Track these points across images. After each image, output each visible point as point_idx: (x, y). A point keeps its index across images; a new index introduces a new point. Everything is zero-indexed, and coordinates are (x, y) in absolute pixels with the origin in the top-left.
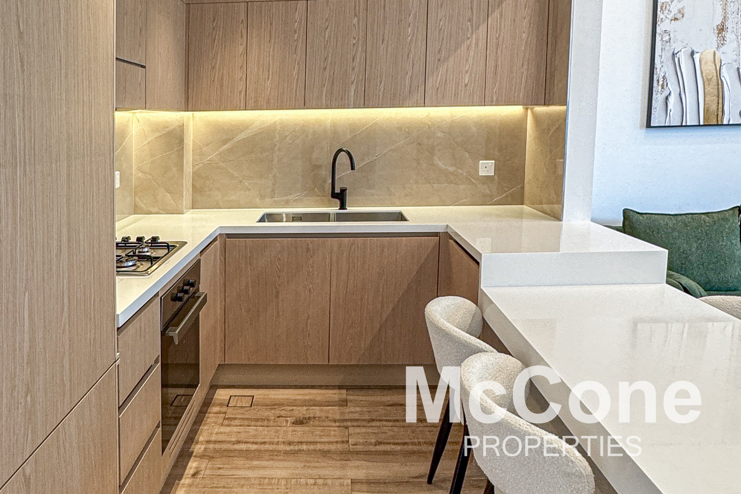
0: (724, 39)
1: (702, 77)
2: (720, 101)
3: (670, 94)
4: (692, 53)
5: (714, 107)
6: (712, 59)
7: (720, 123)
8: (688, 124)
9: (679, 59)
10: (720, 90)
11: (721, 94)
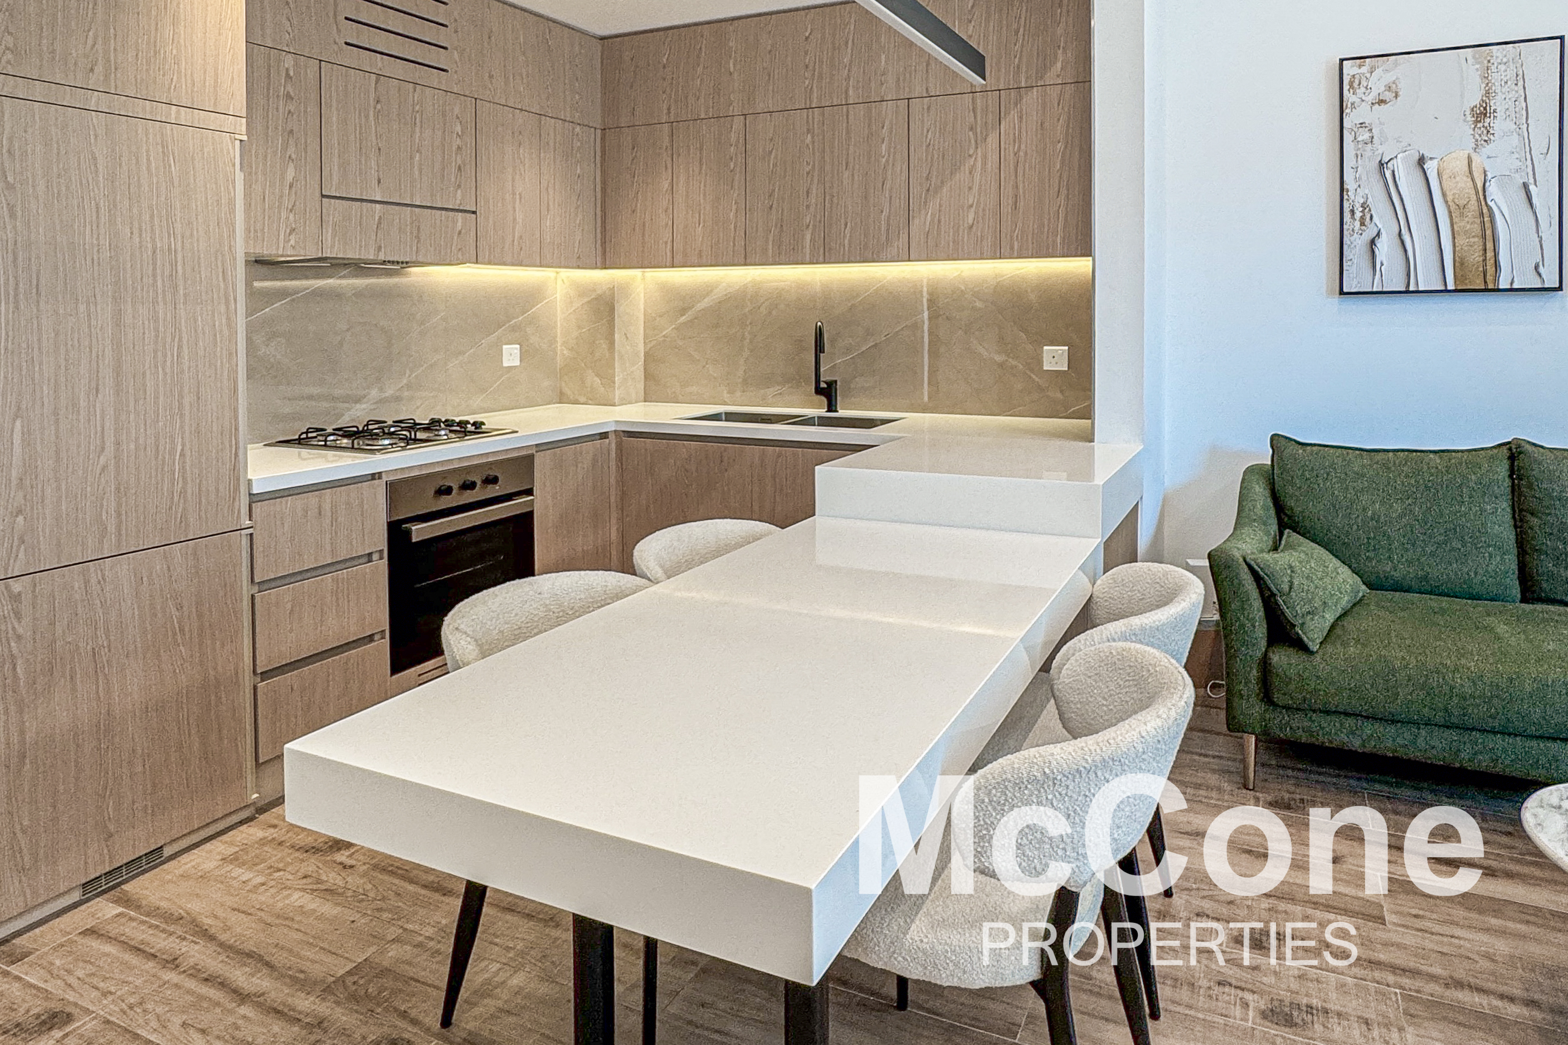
0: (1488, 132)
1: (1446, 202)
2: (1490, 245)
3: (1378, 235)
4: (1421, 161)
5: (1476, 257)
6: (1467, 169)
7: (1491, 287)
8: (1421, 289)
9: (1393, 172)
10: (1488, 225)
11: (1489, 232)
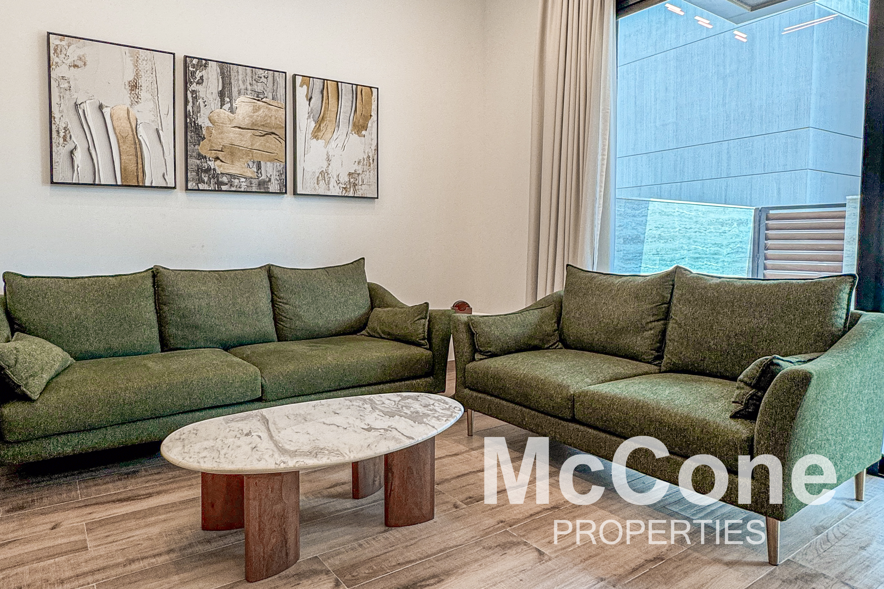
0: (138, 97)
1: (115, 133)
2: (140, 161)
3: (75, 148)
4: (101, 107)
5: (132, 167)
6: (126, 115)
7: (141, 184)
8: (102, 183)
9: (84, 111)
10: (138, 149)
11: (139, 153)
